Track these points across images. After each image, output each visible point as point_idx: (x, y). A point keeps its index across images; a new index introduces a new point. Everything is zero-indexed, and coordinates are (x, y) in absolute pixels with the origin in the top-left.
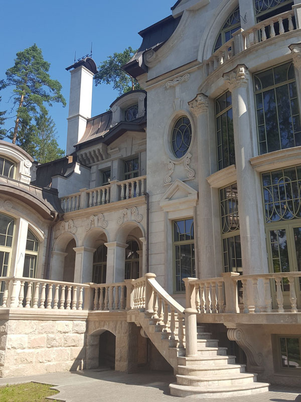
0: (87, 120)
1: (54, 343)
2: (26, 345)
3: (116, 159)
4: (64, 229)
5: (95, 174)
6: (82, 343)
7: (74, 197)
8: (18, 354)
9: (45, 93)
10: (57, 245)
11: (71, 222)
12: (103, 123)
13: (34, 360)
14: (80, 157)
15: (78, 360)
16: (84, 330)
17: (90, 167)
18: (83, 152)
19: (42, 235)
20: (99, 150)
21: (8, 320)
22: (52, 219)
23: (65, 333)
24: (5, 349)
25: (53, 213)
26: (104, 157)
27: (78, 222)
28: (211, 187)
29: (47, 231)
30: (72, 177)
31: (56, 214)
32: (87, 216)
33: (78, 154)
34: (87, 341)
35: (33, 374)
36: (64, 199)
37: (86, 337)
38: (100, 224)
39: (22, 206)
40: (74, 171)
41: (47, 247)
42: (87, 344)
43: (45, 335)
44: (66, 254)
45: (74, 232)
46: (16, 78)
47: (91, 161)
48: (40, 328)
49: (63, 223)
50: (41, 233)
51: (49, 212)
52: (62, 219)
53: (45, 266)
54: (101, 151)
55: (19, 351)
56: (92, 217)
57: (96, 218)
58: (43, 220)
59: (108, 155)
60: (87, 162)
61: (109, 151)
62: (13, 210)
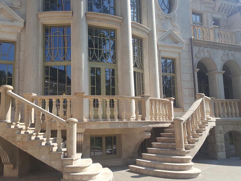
28: (40, 21)
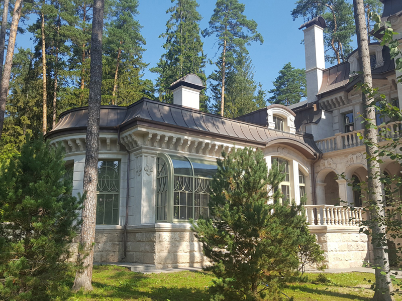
0: (323, 71)
1: (351, 248)
2: (338, 249)
3: (357, 104)
4: (324, 165)
5: (337, 117)
6: (366, 249)
7: (329, 140)
8: (335, 255)
9: (243, 34)
10: (319, 177)
11: (329, 159)
12: (340, 73)
13: (343, 259)
14: (322, 104)
15: (366, 260)
16: (367, 240)
17: (332, 112)
18: (325, 100)
19: (307, 171)
20: (341, 97)
21: (326, 233)
22: (315, 159)
23: (356, 241)
24: (327, 252)
25: (315, 155)
26: (345, 103)
27: (337, 160)
29: (310, 168)
30: (320, 122)
31: (318, 154)
32: (346, 155)
33: (319, 102)
34: (370, 247)
35: (344, 267)
36: (319, 141)
37: (368, 245)
38: (359, 161)
39: (293, 151)
40: (321, 117)
41: (312, 180)
42: (370, 249)
43: (346, 243)
44: (325, 184)
45: (334, 168)
46: (218, 25)
47: (333, 107)
48: (343, 238)
49: (322, 161)
50: (307, 170)
51: (313, 154)
52: (322, 158)
53: (313, 194)
54: (343, 98)
55: (334, 252)
56: (350, 156)
57: (354, 157)
58: (307, 159)
59: (349, 101)
60: (329, 108)
61: (350, 97)
62: (288, 155)
